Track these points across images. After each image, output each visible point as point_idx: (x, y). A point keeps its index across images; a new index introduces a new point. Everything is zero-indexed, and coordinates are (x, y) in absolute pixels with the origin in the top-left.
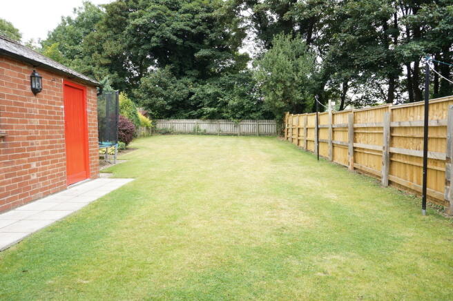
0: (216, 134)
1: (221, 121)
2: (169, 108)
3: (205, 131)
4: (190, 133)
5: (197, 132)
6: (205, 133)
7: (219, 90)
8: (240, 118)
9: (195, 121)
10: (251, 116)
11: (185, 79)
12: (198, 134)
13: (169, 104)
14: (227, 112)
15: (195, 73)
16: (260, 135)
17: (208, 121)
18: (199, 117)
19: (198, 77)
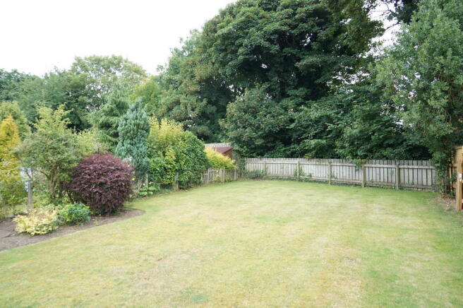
0: (326, 182)
1: (335, 162)
2: (259, 142)
3: (310, 176)
4: (289, 179)
5: (298, 178)
6: (310, 180)
7: (331, 113)
8: (365, 157)
9: (296, 161)
10: (385, 153)
11: (285, 102)
12: (300, 180)
13: (260, 137)
14: (343, 147)
15: (301, 91)
16: (401, 188)
17: (314, 161)
18: (302, 154)
19: (306, 98)
